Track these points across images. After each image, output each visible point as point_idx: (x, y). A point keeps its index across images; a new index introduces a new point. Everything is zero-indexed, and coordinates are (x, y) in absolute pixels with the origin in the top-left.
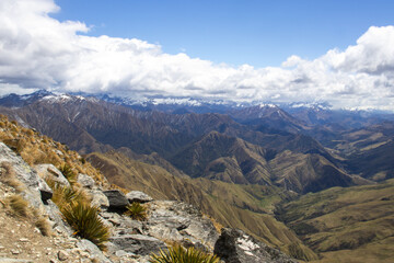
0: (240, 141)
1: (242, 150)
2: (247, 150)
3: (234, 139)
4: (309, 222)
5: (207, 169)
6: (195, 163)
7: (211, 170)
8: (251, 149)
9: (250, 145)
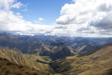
0: (43, 44)
1: (43, 47)
2: (44, 47)
3: (41, 44)
4: (58, 65)
5: (32, 52)
6: (29, 51)
7: (33, 53)
8: (46, 47)
9: (46, 45)
